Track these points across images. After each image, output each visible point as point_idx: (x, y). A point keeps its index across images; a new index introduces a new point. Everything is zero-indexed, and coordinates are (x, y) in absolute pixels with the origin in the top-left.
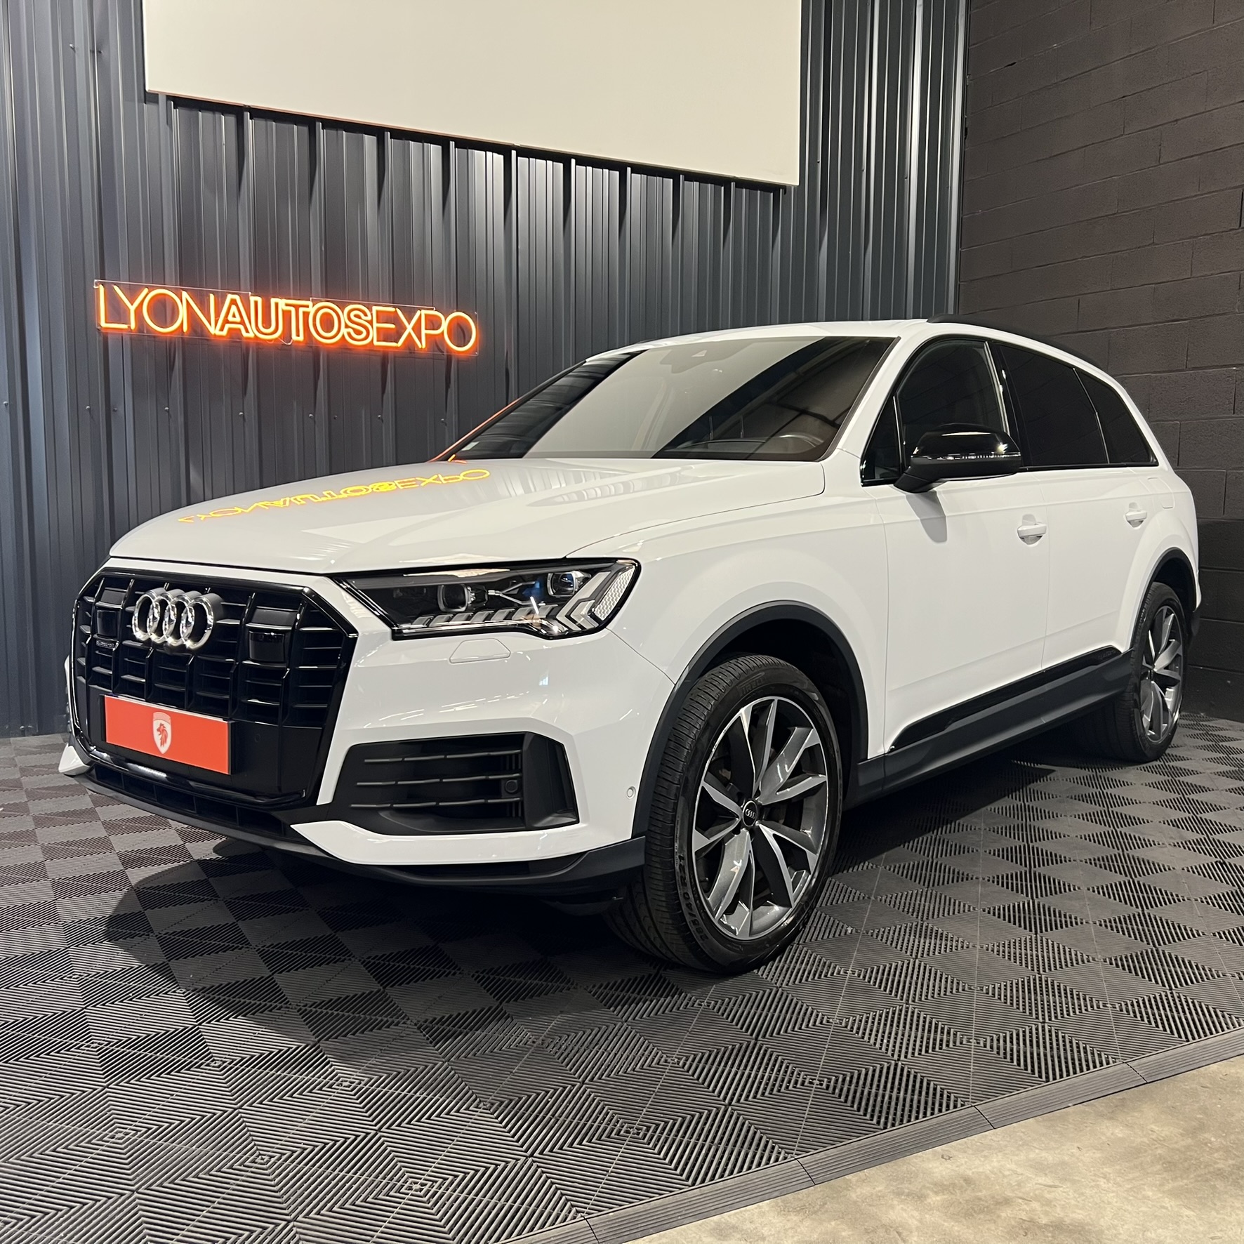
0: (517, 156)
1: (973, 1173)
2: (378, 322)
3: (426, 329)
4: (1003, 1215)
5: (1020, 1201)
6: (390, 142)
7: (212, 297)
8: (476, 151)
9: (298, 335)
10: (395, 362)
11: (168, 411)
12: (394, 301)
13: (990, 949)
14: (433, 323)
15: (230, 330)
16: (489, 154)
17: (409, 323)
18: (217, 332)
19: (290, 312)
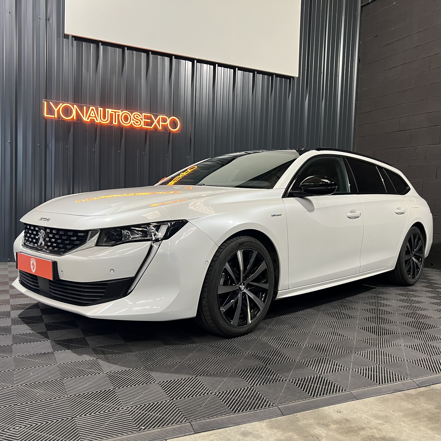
0: (197, 62)
1: (349, 418)
2: (144, 119)
3: (162, 122)
4: (361, 433)
5: (368, 429)
6: (151, 56)
7: (85, 107)
8: (182, 60)
9: (115, 122)
10: (150, 133)
11: (67, 147)
12: (150, 112)
13: (360, 340)
14: (164, 120)
15: (91, 119)
16: (187, 61)
17: (156, 120)
18: (86, 120)
19: (113, 114)
